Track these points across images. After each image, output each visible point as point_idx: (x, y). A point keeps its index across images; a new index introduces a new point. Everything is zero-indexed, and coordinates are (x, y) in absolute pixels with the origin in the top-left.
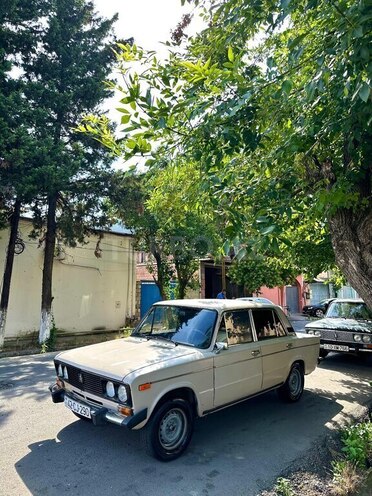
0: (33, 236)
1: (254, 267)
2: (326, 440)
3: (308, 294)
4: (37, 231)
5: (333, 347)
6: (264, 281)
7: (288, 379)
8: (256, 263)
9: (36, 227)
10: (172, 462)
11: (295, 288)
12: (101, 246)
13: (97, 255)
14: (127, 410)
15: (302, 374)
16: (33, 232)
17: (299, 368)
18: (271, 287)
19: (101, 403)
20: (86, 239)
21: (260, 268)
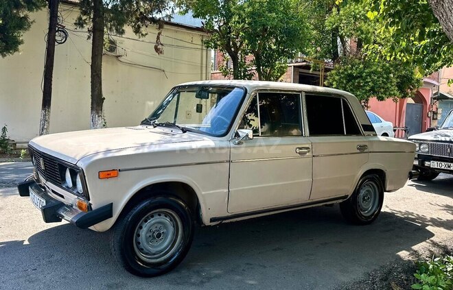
0: (80, 23)
1: (361, 73)
2: (390, 272)
3: (435, 113)
4: (84, 18)
5: (443, 165)
6: (373, 91)
7: (356, 192)
8: (365, 67)
9: (85, 13)
10: (153, 280)
11: (419, 105)
12: (162, 40)
13: (157, 49)
14: (85, 203)
15: (382, 189)
16: (80, 19)
17: (376, 181)
18: (381, 99)
19: (62, 197)
20: (143, 30)
21: (369, 74)
